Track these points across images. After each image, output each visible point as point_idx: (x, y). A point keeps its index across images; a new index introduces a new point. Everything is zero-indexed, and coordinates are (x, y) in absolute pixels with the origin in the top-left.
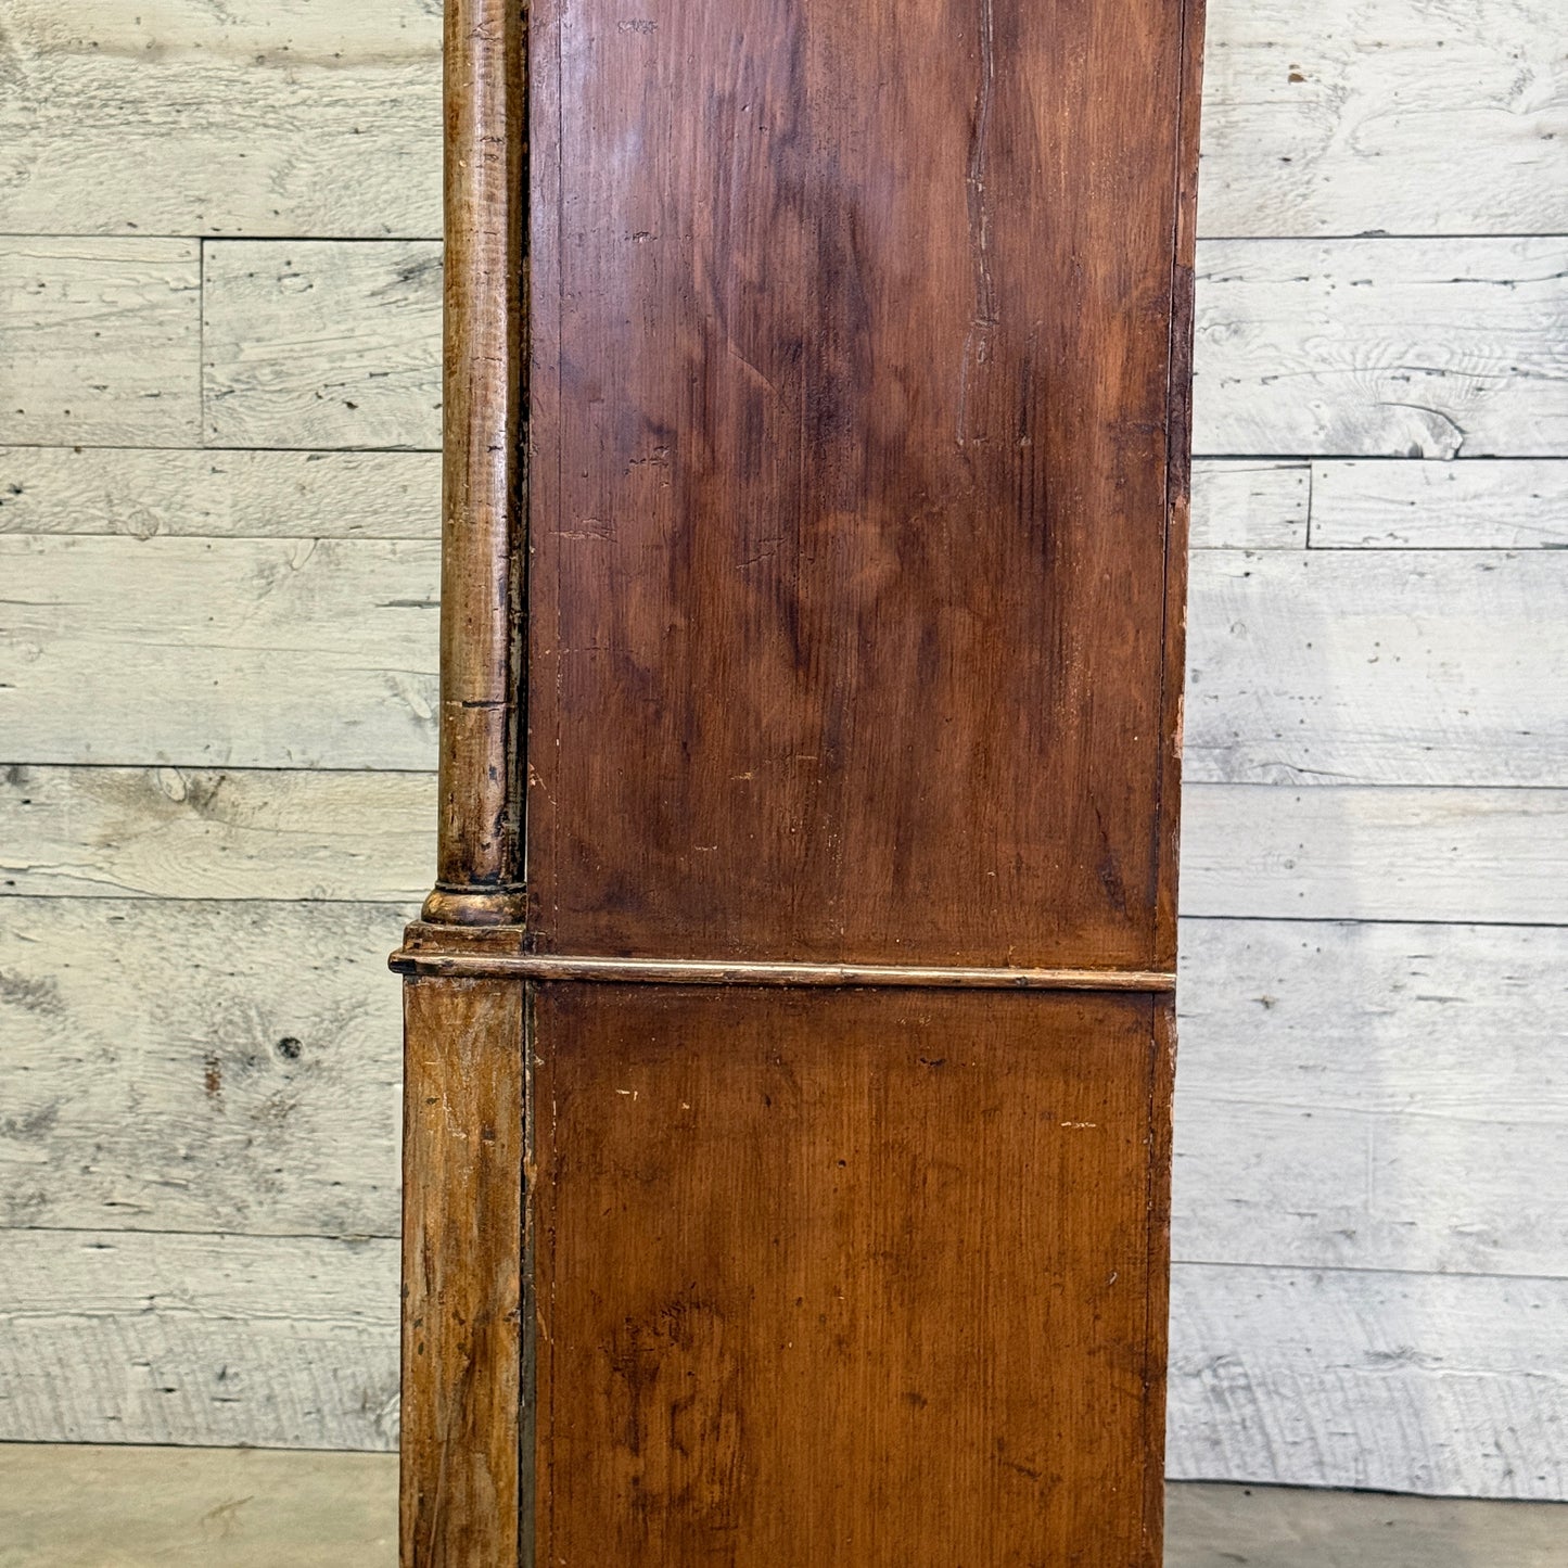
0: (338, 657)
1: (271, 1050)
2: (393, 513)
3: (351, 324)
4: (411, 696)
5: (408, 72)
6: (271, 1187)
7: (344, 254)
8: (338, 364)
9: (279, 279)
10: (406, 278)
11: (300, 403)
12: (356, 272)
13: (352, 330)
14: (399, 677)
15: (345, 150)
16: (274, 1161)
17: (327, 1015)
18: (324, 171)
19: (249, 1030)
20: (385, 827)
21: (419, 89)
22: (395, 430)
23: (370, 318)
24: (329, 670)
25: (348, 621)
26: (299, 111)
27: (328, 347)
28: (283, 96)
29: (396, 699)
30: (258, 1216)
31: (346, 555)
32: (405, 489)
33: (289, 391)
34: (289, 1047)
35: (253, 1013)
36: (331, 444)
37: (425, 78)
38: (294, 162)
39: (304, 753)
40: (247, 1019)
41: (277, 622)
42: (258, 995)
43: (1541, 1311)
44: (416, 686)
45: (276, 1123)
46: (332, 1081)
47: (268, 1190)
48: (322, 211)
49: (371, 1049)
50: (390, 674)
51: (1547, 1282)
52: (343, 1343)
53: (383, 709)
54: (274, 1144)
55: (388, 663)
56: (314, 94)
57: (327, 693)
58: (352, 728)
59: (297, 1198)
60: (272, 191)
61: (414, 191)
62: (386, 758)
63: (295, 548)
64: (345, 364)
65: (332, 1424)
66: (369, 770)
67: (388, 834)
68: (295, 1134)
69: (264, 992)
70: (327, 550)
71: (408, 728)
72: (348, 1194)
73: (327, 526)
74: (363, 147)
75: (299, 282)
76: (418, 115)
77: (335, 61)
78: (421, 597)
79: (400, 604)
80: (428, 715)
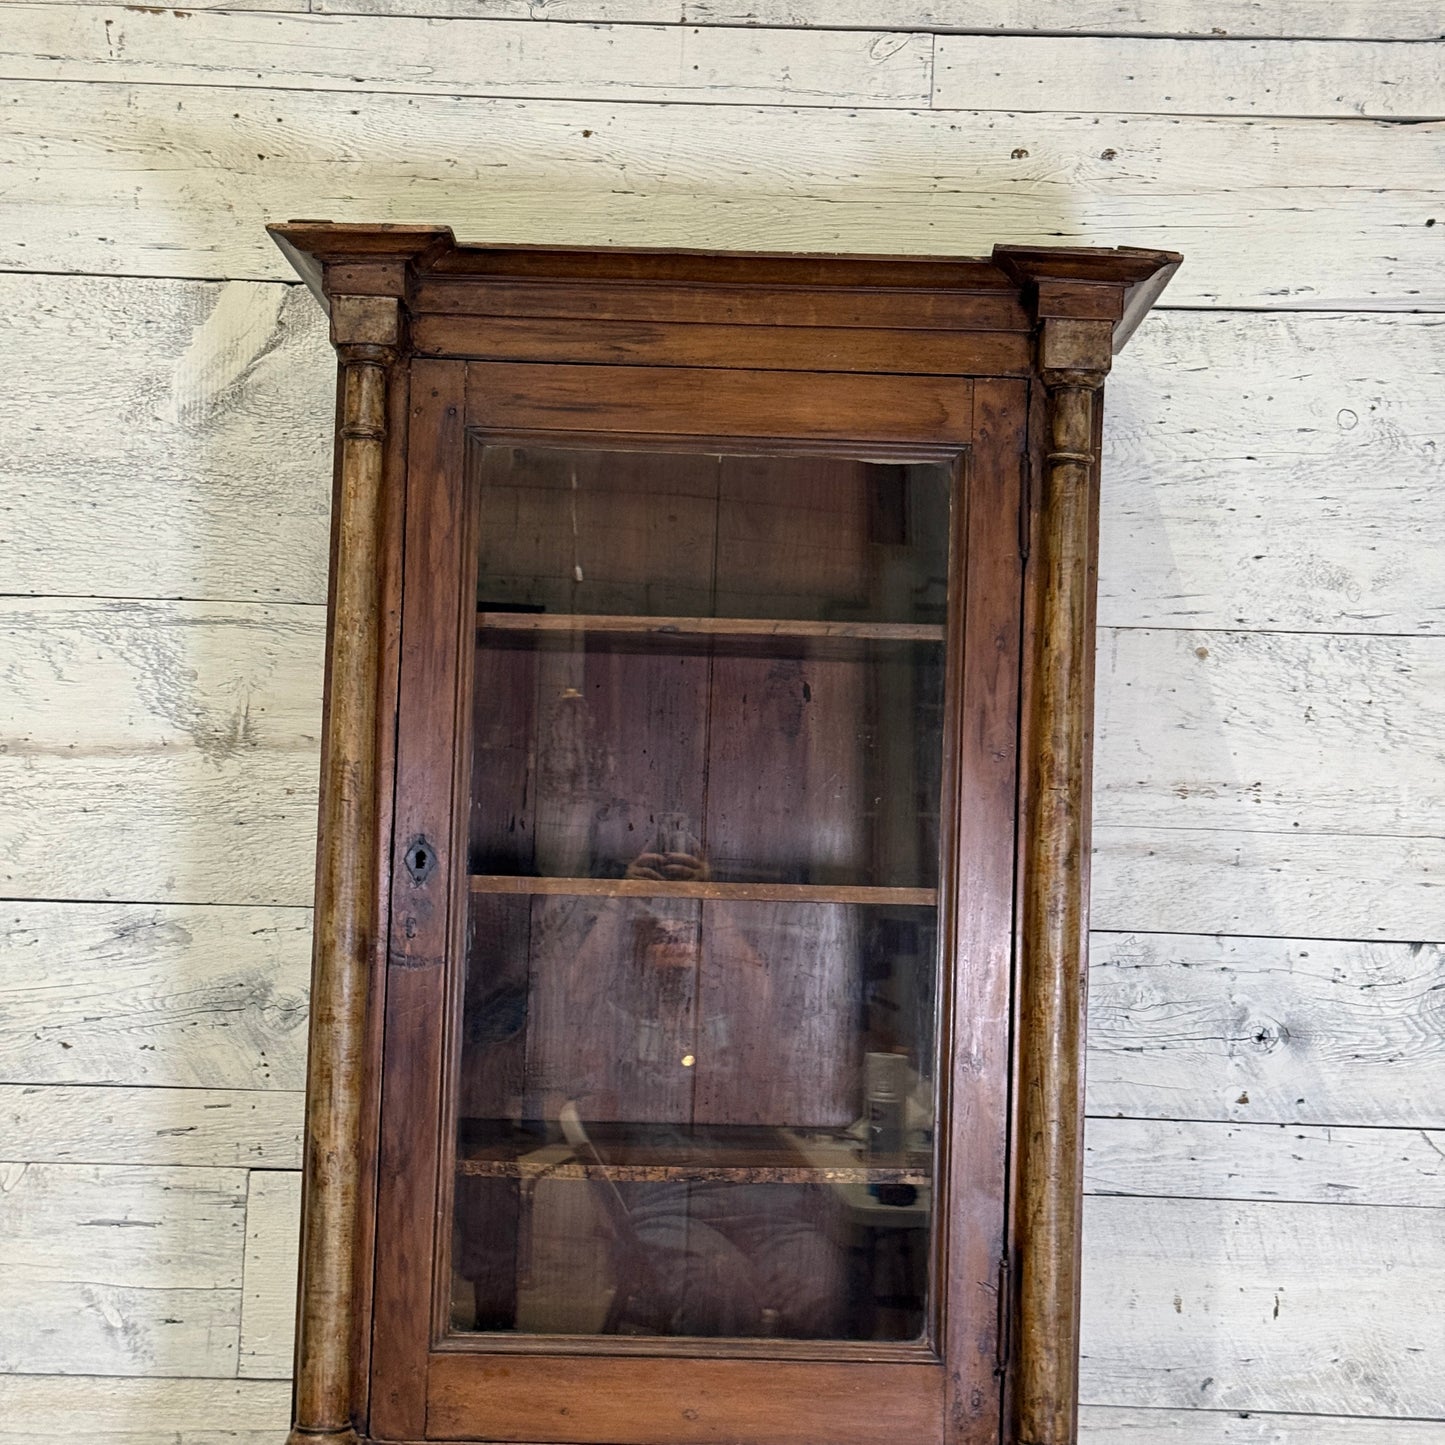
0: (40, 1271)
2: (99, 1141)
3: (70, 974)
4: (104, 1307)
5: (133, 762)
7: (68, 915)
8: (57, 1009)
9: (8, 934)
10: (122, 935)
11: (21, 1042)
12: (78, 929)
13: (71, 979)
14: (95, 1290)
15: (74, 825)
18: (54, 843)
20: (73, 1428)
21: (142, 777)
22: (104, 1068)
23: (88, 969)
24: (33, 1282)
25: (51, 1238)
26: (35, 792)
27: (49, 994)
28: (24, 779)
29: (91, 1310)
31: (53, 1179)
32: (110, 1120)
33: (11, 1032)
36: (46, 1080)
37: (148, 767)
38: (28, 835)
44: (110, 1298)
48: (51, 876)
50: (87, 1287)
53: (78, 1319)
55: (86, 1277)
56: (49, 779)
57: (29, 1304)
58: (49, 1336)
60: (7, 859)
61: (133, 861)
62: (80, 1364)
63: (8, 1172)
64: (62, 1010)
66: (62, 1375)
67: (77, 1434)
70: (36, 1174)
71: (101, 1337)
73: (38, 1151)
74: (90, 824)
75: (26, 937)
76: (140, 798)
77: (69, 752)
78: (119, 1217)
79: (99, 1223)
80: (119, 1325)
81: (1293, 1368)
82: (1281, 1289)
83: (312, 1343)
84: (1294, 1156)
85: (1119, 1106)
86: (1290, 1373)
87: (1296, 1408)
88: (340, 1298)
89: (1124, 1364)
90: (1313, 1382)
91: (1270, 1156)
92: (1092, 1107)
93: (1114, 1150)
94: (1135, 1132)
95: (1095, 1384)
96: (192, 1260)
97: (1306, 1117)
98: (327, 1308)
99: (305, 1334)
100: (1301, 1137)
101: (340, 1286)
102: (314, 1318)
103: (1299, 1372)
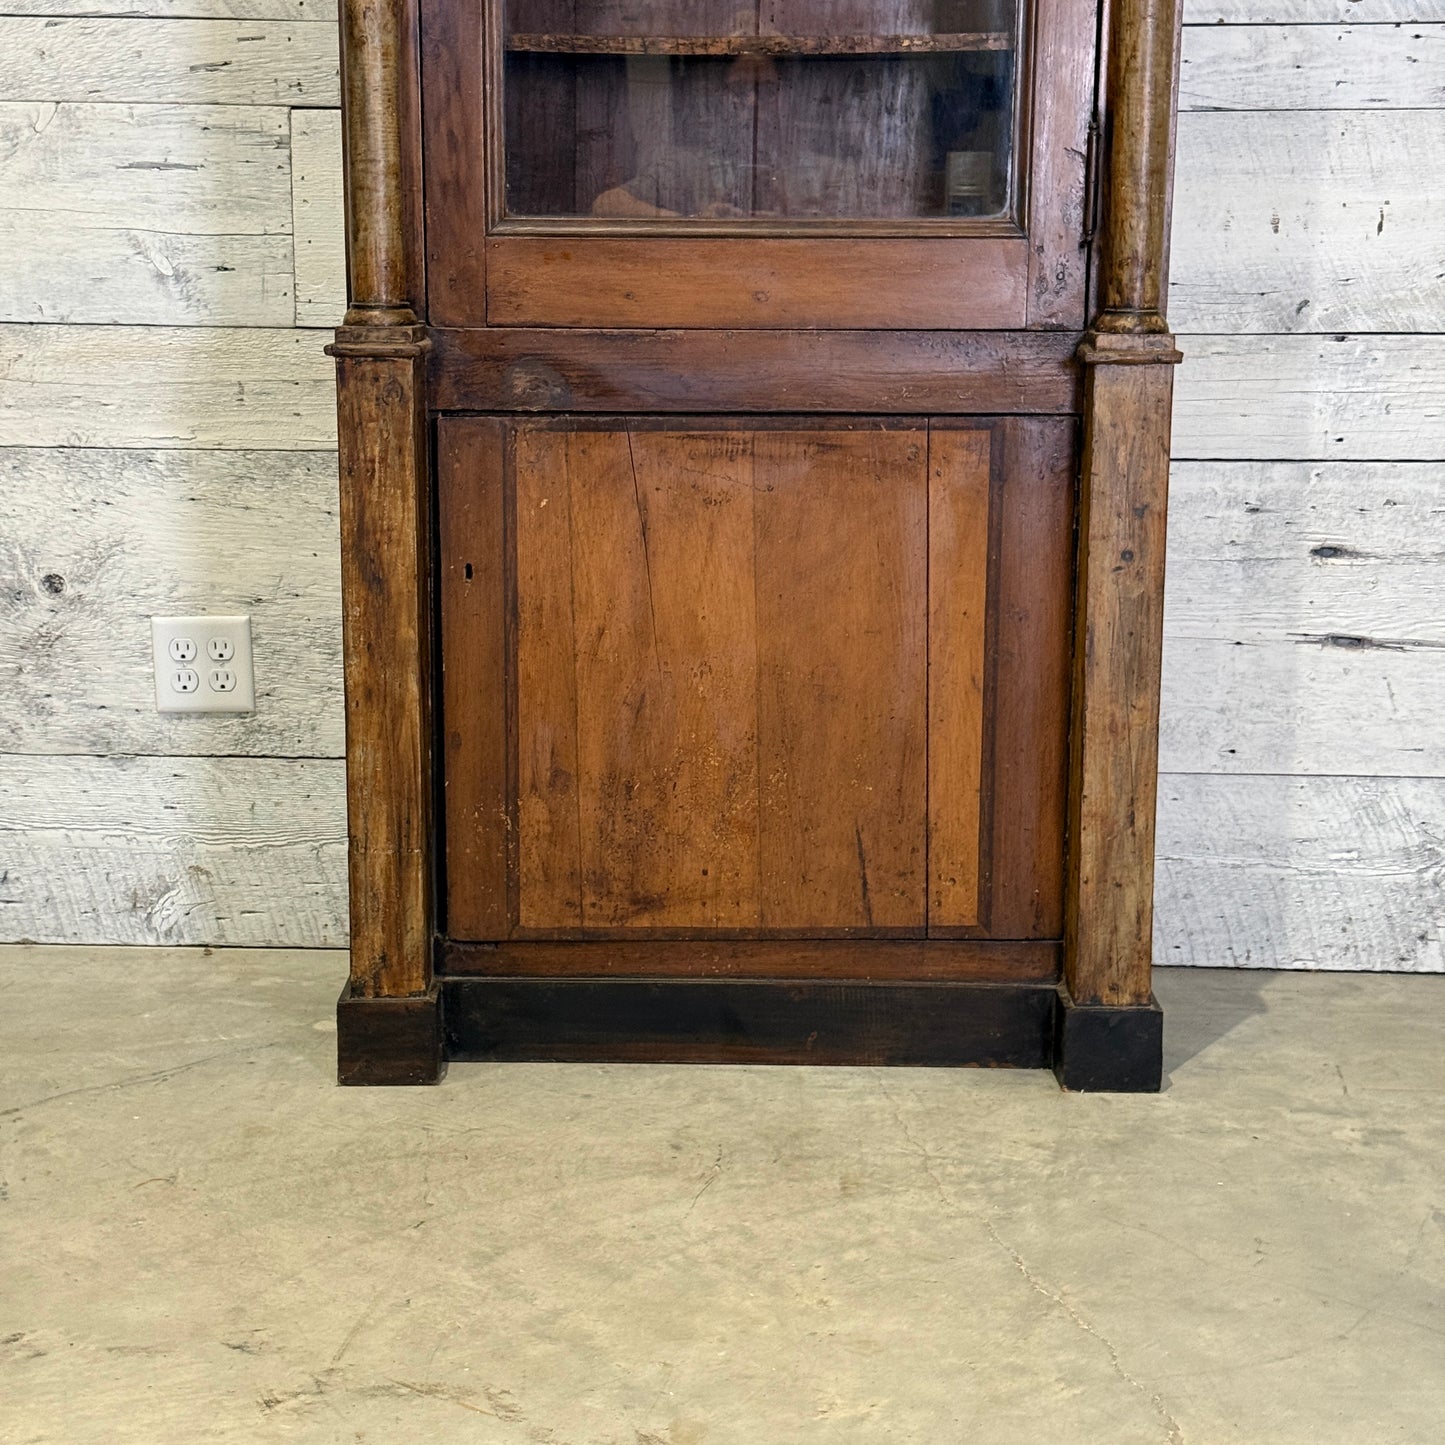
0: (83, 216)
1: (36, 586)
2: (129, 78)
4: (152, 254)
6: (41, 710)
14: (141, 236)
16: (43, 687)
17: (86, 553)
19: (14, 568)
20: (134, 379)
24: (76, 229)
25: (90, 182)
29: (139, 257)
30: (31, 737)
31: (86, 118)
32: (139, 54)
34: (53, 583)
35: (17, 551)
36: (67, 11)
39: (54, 308)
40: (12, 557)
41: (25, 182)
42: (22, 535)
43: (1180, 802)
44: (157, 245)
45: (44, 652)
46: (95, 614)
47: (39, 714)
49: (128, 585)
50: (133, 232)
51: (1184, 777)
52: (113, 849)
53: (127, 267)
54: (42, 671)
55: (130, 222)
57: (74, 251)
58: (99, 285)
59: (66, 719)
62: (133, 313)
63: (38, 111)
65: (106, 921)
66: (116, 324)
67: (137, 385)
68: (62, 662)
69: (27, 532)
70: (67, 113)
71: (152, 285)
72: (113, 717)
73: (67, 90)
78: (159, 159)
79: (139, 166)
80: (170, 272)
81: (1396, 285)
82: (1387, 203)
83: (362, 215)
84: (1409, 58)
85: (1221, 11)
86: (1392, 291)
87: (1395, 326)
88: (388, 167)
89: (1215, 289)
90: (1416, 299)
91: (1383, 59)
92: (1191, 14)
93: (1214, 61)
94: (1237, 40)
95: (1184, 312)
96: (240, 205)
97: (1423, 13)
98: (375, 178)
99: (354, 206)
100: (1417, 37)
101: (387, 155)
102: (362, 188)
103: (1402, 289)
